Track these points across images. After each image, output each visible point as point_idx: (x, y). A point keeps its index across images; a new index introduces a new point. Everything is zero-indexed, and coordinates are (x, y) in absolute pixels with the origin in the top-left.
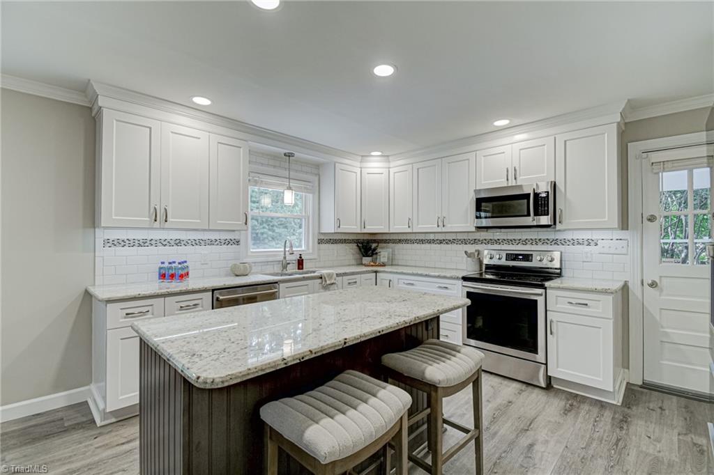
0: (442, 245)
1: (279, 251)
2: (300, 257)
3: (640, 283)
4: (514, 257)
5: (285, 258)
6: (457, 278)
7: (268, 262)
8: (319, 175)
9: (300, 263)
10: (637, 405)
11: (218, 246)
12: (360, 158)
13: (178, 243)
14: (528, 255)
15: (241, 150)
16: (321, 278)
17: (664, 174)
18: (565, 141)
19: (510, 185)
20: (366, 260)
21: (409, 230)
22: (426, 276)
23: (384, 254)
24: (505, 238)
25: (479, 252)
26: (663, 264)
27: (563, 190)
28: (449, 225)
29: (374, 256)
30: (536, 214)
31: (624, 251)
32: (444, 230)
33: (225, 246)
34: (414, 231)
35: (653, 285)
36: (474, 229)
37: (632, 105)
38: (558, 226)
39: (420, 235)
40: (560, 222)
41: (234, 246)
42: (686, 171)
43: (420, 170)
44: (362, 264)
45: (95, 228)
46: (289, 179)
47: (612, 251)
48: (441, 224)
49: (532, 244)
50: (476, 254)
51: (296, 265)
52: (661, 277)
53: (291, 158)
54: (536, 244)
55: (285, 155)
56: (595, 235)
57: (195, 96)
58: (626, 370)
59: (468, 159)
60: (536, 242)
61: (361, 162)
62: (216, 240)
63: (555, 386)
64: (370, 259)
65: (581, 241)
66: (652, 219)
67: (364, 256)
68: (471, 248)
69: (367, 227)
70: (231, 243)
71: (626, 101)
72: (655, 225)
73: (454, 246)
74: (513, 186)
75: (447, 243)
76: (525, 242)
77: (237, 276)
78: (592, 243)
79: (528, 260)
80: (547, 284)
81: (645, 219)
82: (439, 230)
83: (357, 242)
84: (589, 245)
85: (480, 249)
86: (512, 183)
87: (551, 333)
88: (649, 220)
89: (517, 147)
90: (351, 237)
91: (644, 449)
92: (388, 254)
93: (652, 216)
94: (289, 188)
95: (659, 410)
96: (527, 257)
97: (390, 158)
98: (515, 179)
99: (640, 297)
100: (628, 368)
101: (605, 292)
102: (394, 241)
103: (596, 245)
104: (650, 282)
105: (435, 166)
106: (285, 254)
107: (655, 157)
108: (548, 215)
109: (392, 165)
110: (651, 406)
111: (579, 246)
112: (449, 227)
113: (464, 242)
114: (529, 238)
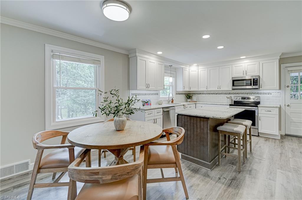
0: (217, 95)
2: (172, 99)
3: (284, 105)
4: (244, 98)
6: (228, 105)
8: (176, 72)
9: (172, 101)
10: (285, 139)
12: (189, 66)
15: (163, 66)
16: (184, 105)
17: (292, 74)
18: (263, 63)
19: (244, 76)
20: (189, 100)
21: (207, 90)
22: (216, 104)
23: (194, 98)
24: (241, 92)
25: (231, 97)
26: (291, 100)
27: (262, 78)
28: (222, 88)
29: (192, 99)
30: (254, 85)
31: (280, 96)
32: (220, 90)
34: (208, 90)
35: (288, 106)
36: (231, 90)
37: (283, 54)
38: (260, 89)
40: (261, 88)
41: (157, 95)
42: (298, 73)
44: (187, 101)
45: (129, 90)
46: (171, 74)
47: (276, 96)
48: (219, 88)
49: (250, 94)
50: (230, 98)
52: (290, 103)
53: (171, 67)
55: (169, 66)
56: (271, 91)
57: (158, 52)
58: (280, 131)
59: (229, 67)
61: (189, 67)
62: (153, 94)
63: (260, 136)
64: (190, 100)
65: (266, 93)
66: (288, 87)
67: (188, 99)
68: (229, 96)
69: (191, 89)
71: (281, 53)
72: (289, 88)
73: (222, 95)
75: (219, 94)
76: (248, 94)
77: (159, 104)
78: (270, 94)
79: (249, 99)
80: (258, 106)
81: (286, 87)
82: (218, 90)
83: (185, 94)
84: (269, 94)
87: (260, 120)
88: (287, 87)
89: (246, 64)
90: (184, 92)
91: (289, 147)
92: (197, 98)
93: (288, 86)
94: (171, 77)
95: (291, 140)
97: (199, 66)
98: (246, 74)
99: (284, 109)
100: (281, 130)
101: (276, 107)
102: (198, 94)
103: (271, 94)
104: (287, 105)
105: (216, 69)
106: (169, 98)
107: (289, 69)
108: (257, 85)
109: (199, 68)
110: (289, 139)
111: (266, 95)
112: (222, 89)
113: (226, 94)
114: (249, 92)
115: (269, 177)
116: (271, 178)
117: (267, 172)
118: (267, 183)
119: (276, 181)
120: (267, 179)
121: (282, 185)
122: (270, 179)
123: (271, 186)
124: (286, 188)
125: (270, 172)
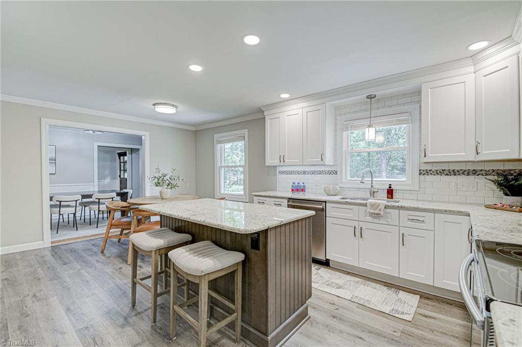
1: (368, 180)
2: (390, 187)
5: (372, 186)
7: (360, 188)
9: (390, 193)
11: (324, 175)
13: (304, 173)
33: (328, 175)
41: (334, 175)
46: (370, 117)
51: (386, 195)
61: (475, 63)
62: (323, 171)
70: (332, 173)
77: (328, 195)
94: (371, 126)
106: (372, 183)
115: (91, 330)
116: (86, 331)
117: (102, 339)
118: (85, 319)
119: (76, 331)
120: (92, 325)
121: (63, 333)
122: (86, 328)
123: (78, 319)
124: (56, 332)
125: (98, 342)
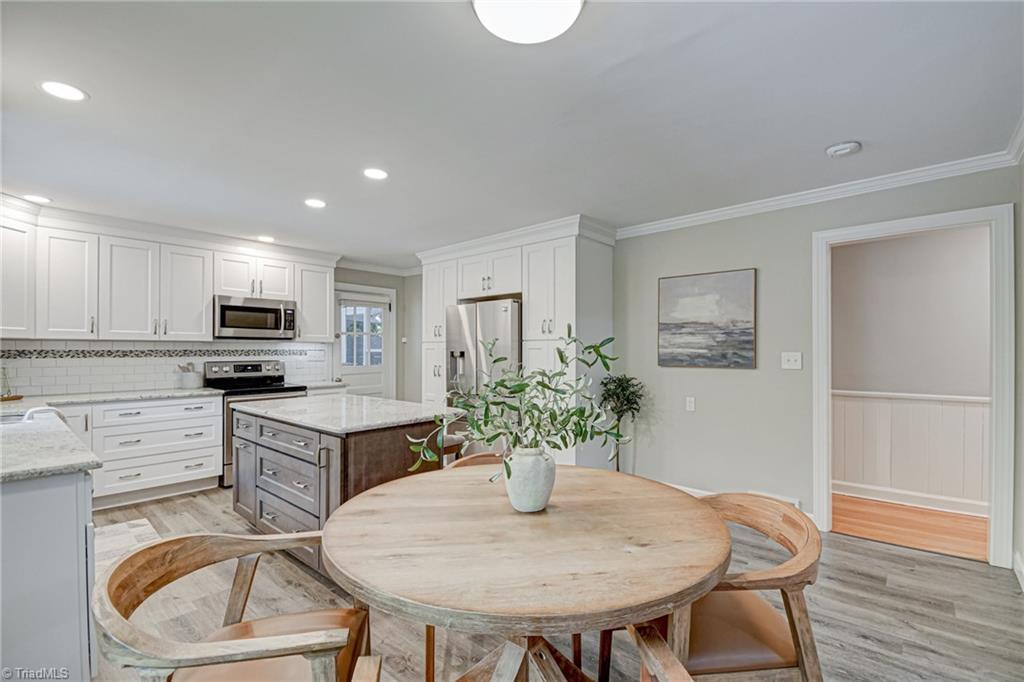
3: (331, 380)
4: (243, 368)
14: (257, 366)
18: (302, 270)
19: (254, 297)
21: (93, 337)
27: (300, 309)
28: (172, 333)
30: (285, 328)
31: (323, 359)
32: (164, 338)
34: (102, 338)
35: (338, 381)
36: (211, 339)
38: (297, 339)
39: (75, 343)
40: (299, 336)
43: (114, 248)
47: (316, 359)
48: (159, 331)
49: (255, 355)
52: (342, 375)
54: (259, 354)
59: (202, 257)
60: (267, 353)
65: (295, 352)
71: (340, 255)
74: (256, 299)
75: (137, 355)
76: (248, 353)
78: (303, 354)
79: (258, 370)
82: (156, 338)
85: (194, 362)
86: (257, 295)
88: (336, 337)
89: (259, 259)
93: (338, 334)
96: (256, 367)
98: (261, 292)
103: (306, 355)
104: (336, 379)
108: (293, 329)
111: (294, 356)
112: (172, 335)
113: (169, 354)
114: (252, 349)
